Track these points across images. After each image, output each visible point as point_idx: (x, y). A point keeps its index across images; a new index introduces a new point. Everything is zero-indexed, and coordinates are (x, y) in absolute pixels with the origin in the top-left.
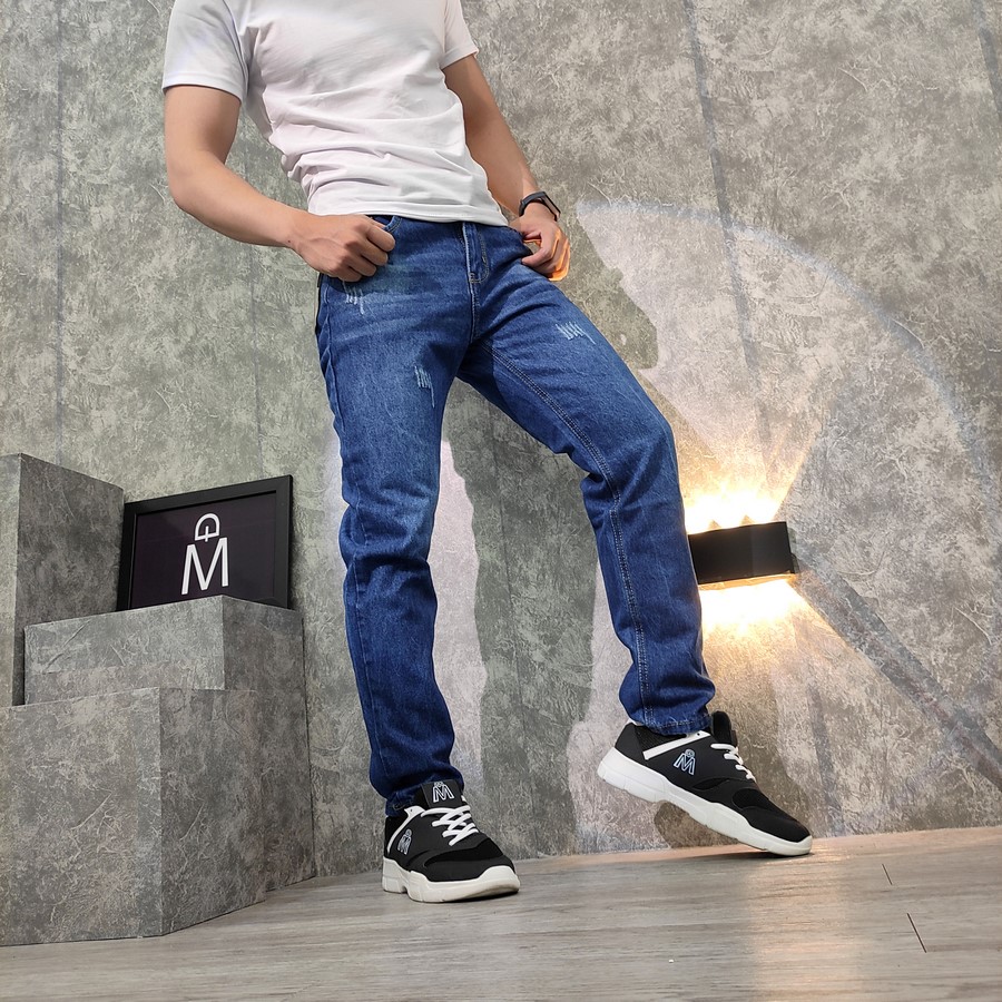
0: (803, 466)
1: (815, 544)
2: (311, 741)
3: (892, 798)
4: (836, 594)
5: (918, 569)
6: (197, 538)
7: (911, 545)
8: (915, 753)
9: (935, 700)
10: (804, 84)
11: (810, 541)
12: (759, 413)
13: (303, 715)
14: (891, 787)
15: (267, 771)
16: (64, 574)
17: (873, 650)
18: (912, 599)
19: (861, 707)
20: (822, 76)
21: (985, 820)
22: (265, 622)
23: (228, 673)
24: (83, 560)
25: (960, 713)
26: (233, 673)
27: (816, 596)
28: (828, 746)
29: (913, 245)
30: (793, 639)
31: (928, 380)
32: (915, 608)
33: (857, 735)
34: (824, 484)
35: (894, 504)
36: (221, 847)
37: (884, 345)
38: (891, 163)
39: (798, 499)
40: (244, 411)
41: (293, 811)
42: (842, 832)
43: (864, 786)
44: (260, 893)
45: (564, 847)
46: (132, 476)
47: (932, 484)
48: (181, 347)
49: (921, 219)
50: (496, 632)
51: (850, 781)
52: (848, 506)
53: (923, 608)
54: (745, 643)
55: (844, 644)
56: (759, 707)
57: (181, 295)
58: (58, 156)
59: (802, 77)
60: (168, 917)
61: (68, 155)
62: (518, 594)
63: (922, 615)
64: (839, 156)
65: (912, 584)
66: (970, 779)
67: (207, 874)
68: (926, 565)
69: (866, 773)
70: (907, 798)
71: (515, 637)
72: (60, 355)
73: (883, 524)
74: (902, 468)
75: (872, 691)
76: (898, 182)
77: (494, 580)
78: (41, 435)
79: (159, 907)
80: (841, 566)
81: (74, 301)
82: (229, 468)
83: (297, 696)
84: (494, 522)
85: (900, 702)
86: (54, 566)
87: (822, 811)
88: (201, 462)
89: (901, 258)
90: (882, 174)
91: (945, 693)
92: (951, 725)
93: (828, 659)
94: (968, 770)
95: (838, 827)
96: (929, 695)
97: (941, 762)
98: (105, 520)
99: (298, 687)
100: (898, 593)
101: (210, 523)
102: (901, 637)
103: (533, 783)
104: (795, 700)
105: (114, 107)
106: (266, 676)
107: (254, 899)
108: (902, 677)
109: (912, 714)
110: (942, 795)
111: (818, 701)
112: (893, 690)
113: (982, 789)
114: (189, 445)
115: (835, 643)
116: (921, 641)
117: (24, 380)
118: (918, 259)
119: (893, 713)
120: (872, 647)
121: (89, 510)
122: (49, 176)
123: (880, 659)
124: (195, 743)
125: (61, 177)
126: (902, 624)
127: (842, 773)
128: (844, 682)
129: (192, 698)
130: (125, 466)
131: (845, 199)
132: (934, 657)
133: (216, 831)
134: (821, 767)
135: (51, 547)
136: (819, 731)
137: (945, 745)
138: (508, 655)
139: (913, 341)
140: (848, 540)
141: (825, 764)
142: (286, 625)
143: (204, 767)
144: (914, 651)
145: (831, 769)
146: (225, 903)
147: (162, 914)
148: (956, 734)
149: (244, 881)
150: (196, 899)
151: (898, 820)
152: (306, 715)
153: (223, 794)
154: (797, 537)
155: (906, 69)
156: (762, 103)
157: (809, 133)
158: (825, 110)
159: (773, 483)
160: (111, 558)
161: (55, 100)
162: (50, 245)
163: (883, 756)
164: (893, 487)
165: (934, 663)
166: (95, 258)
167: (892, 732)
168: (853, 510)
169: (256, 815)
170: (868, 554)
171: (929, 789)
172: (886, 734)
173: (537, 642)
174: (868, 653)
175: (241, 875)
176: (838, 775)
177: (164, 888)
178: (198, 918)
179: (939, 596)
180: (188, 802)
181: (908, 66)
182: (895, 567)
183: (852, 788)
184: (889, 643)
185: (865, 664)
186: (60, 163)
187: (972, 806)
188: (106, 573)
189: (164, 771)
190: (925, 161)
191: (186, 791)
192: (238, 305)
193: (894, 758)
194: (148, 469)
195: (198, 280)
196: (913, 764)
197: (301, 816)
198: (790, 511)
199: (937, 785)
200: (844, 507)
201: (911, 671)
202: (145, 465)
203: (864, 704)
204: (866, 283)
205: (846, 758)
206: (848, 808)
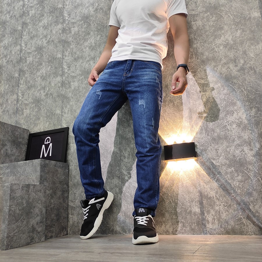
0: (200, 126)
1: (203, 149)
2: (69, 198)
3: (221, 225)
4: (208, 164)
5: (232, 157)
6: (45, 143)
7: (230, 150)
8: (228, 212)
9: (235, 196)
10: (206, 17)
11: (202, 148)
12: (189, 111)
13: (67, 191)
14: (221, 222)
15: (52, 206)
16: (9, 152)
17: (218, 180)
18: (230, 166)
19: (213, 197)
20: (211, 14)
21: (248, 233)
22: (55, 166)
23: (41, 179)
24: (15, 148)
25: (242, 201)
26: (42, 180)
27: (203, 164)
28: (203, 208)
29: (235, 62)
30: (195, 176)
31: (237, 101)
32: (230, 169)
33: (212, 205)
34: (206, 132)
35: (226, 138)
36: (29, 226)
37: (225, 91)
38: (230, 39)
39: (199, 136)
40: (59, 110)
41: (61, 217)
42: (206, 234)
43: (213, 221)
44: (43, 239)
45: (130, 232)
46: (32, 127)
47: (237, 132)
48: (45, 93)
49: (238, 54)
50: (116, 171)
51: (209, 219)
52: (213, 138)
53: (233, 169)
54: (182, 177)
55: (209, 178)
56: (185, 195)
57: (46, 80)
58: (21, 45)
59: (206, 15)
60: (8, 245)
61: (23, 45)
62: (122, 161)
63: (232, 171)
64: (215, 37)
65: (230, 161)
66: (244, 221)
67: (23, 234)
68: (234, 156)
69: (214, 217)
70: (225, 225)
71: (121, 172)
72: (18, 96)
73: (222, 144)
74: (229, 127)
75: (217, 193)
76: (232, 44)
77: (117, 157)
78: (12, 116)
79: (5, 242)
80: (210, 155)
81: (22, 82)
82: (54, 125)
83: (65, 186)
84: (118, 141)
85: (225, 196)
86: (6, 150)
87: (201, 227)
88: (48, 123)
89: (231, 66)
90: (227, 42)
91: (238, 194)
92: (239, 204)
93: (205, 183)
94: (244, 218)
95: (205, 232)
96: (233, 195)
97: (236, 215)
98: (23, 138)
99: (66, 184)
100: (226, 164)
101: (48, 139)
102: (226, 177)
103: (123, 213)
104: (195, 194)
105: (34, 32)
106: (55, 180)
107: (40, 241)
108: (225, 189)
109: (228, 200)
110: (236, 225)
111: (201, 194)
112: (223, 193)
113: (248, 224)
114: (45, 119)
115: (207, 178)
116: (232, 178)
117: (10, 102)
118: (236, 66)
119: (223, 200)
120: (217, 180)
121: (18, 135)
122: (18, 50)
123: (220, 183)
124: (22, 198)
125: (21, 51)
126: (227, 173)
127: (207, 216)
128: (209, 189)
129: (22, 186)
130: (30, 124)
131: (216, 49)
132: (235, 184)
133: (28, 222)
134: (201, 214)
135: (6, 145)
136: (201, 203)
137: (237, 210)
138: (119, 177)
139: (234, 90)
140: (212, 148)
141: (202, 213)
142: (62, 167)
143: (25, 205)
144: (230, 181)
145: (204, 215)
146: (29, 242)
147: (6, 244)
148: (241, 207)
149: (37, 236)
150: (19, 240)
151: (223, 232)
152: (68, 191)
153: (32, 212)
154: (198, 147)
155: (236, 11)
156: (195, 23)
157: (207, 31)
158: (212, 24)
159: (192, 131)
160: (24, 148)
161: (21, 31)
162: (17, 68)
163: (219, 212)
164: (226, 133)
165: (235, 185)
166: (27, 71)
167: (222, 205)
168: (214, 139)
169: (43, 218)
170: (218, 152)
171: (232, 223)
172: (220, 205)
173: (127, 174)
174: (216, 181)
175: (36, 234)
176: (206, 217)
177: (7, 237)
178: (19, 246)
179: (238, 165)
180: (18, 214)
181: (236, 10)
182: (225, 156)
183: (210, 221)
184: (222, 179)
185: (215, 185)
186: (21, 47)
187: (244, 229)
188: (23, 152)
189: (10, 206)
190: (240, 37)
191: (18, 211)
192: (59, 82)
193: (222, 213)
194: (36, 125)
195: (50, 76)
196: (228, 215)
197: (64, 218)
198: (196, 139)
199: (234, 222)
200: (212, 138)
201: (228, 187)
202: (35, 124)
203: (214, 196)
204: (221, 74)
205: (208, 212)
206: (208, 227)
